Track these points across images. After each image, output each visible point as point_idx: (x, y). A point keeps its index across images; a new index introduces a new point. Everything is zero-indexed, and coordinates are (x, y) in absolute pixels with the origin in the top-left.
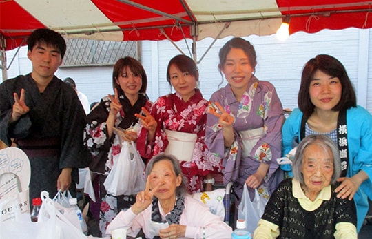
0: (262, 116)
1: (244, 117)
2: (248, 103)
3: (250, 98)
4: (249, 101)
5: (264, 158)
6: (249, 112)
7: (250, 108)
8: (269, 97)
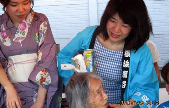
0: (38, 42)
1: (20, 41)
2: (25, 29)
3: (27, 25)
4: (26, 27)
5: (44, 83)
6: (25, 36)
7: (26, 34)
8: (45, 27)
